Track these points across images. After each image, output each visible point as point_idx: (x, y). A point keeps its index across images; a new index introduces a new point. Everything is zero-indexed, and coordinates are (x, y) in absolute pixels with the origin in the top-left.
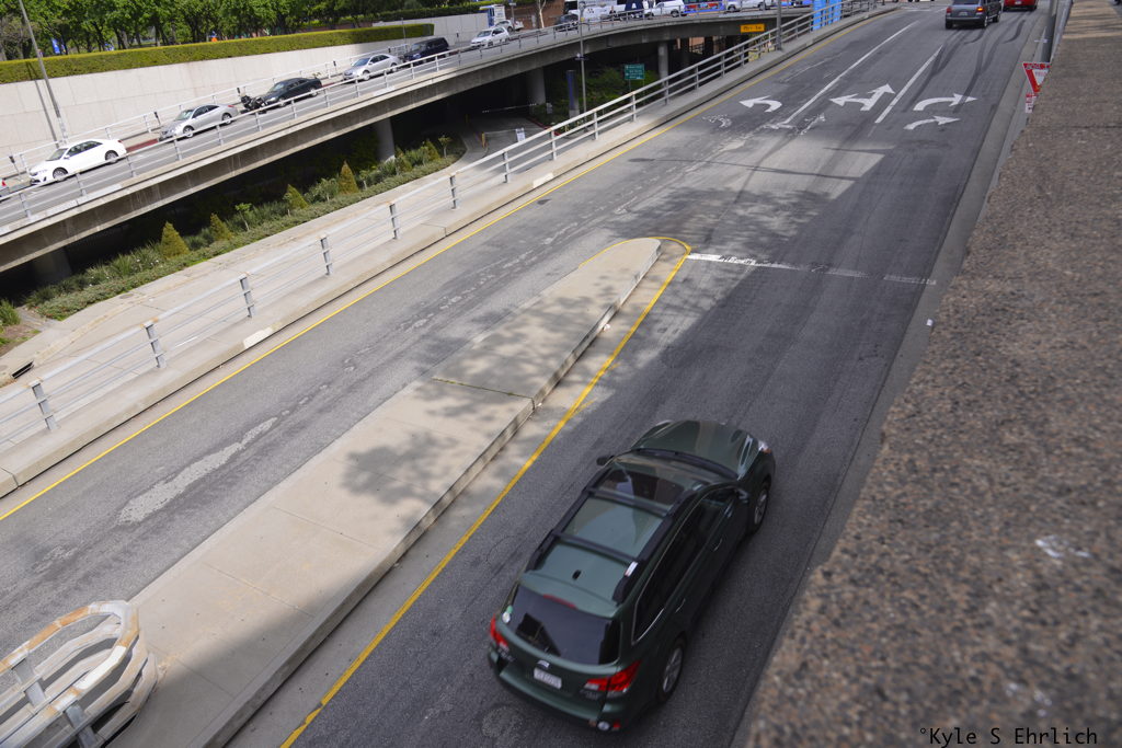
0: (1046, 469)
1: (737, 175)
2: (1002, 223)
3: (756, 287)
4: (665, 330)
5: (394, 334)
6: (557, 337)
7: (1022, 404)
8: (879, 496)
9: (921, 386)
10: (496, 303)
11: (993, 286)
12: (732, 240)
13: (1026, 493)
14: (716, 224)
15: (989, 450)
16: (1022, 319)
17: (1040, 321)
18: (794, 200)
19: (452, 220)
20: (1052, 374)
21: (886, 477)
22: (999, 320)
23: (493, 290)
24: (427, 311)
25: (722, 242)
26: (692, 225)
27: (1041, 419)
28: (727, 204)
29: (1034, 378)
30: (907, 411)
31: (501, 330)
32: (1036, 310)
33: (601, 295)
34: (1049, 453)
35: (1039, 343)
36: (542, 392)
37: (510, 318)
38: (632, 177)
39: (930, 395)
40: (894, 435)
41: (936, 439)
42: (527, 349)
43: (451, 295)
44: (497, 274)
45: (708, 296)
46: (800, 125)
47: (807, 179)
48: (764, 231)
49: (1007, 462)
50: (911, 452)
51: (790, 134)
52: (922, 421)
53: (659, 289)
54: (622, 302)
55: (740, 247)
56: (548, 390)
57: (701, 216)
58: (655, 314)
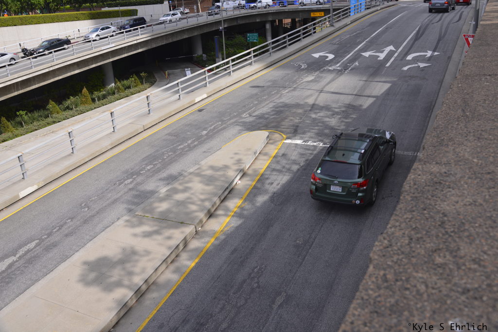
0: (457, 278)
1: (311, 95)
2: (442, 131)
4: (272, 183)
5: (112, 188)
6: (210, 188)
7: (446, 239)
8: (366, 297)
9: (393, 229)
10: (174, 169)
11: (435, 169)
12: (309, 132)
13: (445, 293)
14: (300, 123)
15: (427, 267)
16: (450, 188)
17: (459, 189)
18: (343, 109)
19: (148, 121)
20: (463, 221)
21: (370, 285)
22: (437, 189)
23: (172, 161)
24: (132, 174)
25: (304, 133)
26: (286, 123)
27: (456, 248)
28: (306, 111)
29: (453, 223)
30: (384, 245)
31: (176, 185)
32: (458, 183)
33: (235, 164)
34: (459, 268)
35: (457, 202)
36: (201, 221)
37: (182, 178)
38: (252, 97)
39: (397, 234)
40: (376, 259)
41: (399, 262)
42: (192, 196)
43: (147, 165)
44: (175, 152)
45: (296, 164)
46: (345, 68)
47: (350, 97)
48: (327, 126)
49: (436, 274)
50: (384, 269)
51: (340, 72)
52: (392, 250)
53: (268, 160)
54: (247, 168)
55: (314, 136)
56: (204, 220)
57: (291, 118)
58: (266, 174)
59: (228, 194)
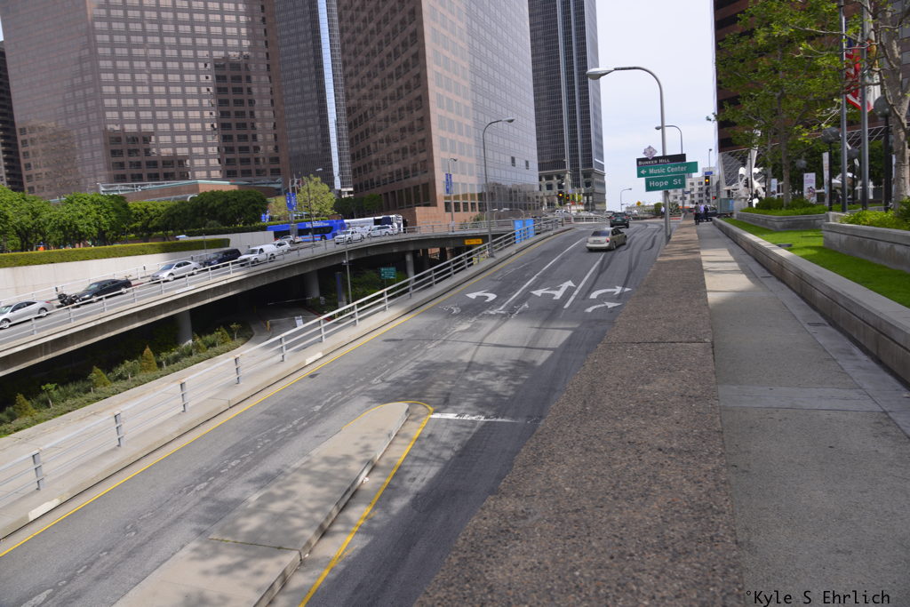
1: (467, 350)
2: (545, 439)
3: (486, 439)
4: (414, 479)
5: (176, 498)
6: (323, 491)
10: (270, 465)
12: (465, 401)
14: (451, 389)
17: (528, 541)
18: (511, 367)
19: (236, 394)
23: (269, 452)
24: (208, 475)
25: (458, 403)
26: (433, 390)
28: (460, 372)
31: (274, 489)
32: (530, 529)
33: (361, 453)
35: (517, 565)
36: (309, 543)
37: (282, 477)
38: (385, 354)
42: (296, 505)
43: (231, 460)
44: (273, 439)
45: (448, 448)
46: (511, 311)
47: (519, 350)
48: (489, 393)
51: (504, 318)
53: (409, 444)
54: (378, 458)
55: (472, 406)
56: (314, 542)
57: (441, 382)
58: (407, 466)
59: (350, 498)
